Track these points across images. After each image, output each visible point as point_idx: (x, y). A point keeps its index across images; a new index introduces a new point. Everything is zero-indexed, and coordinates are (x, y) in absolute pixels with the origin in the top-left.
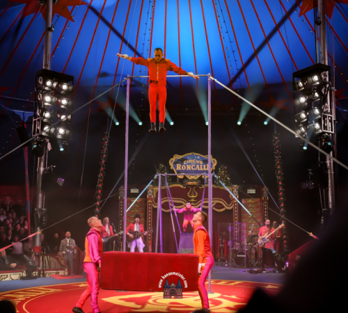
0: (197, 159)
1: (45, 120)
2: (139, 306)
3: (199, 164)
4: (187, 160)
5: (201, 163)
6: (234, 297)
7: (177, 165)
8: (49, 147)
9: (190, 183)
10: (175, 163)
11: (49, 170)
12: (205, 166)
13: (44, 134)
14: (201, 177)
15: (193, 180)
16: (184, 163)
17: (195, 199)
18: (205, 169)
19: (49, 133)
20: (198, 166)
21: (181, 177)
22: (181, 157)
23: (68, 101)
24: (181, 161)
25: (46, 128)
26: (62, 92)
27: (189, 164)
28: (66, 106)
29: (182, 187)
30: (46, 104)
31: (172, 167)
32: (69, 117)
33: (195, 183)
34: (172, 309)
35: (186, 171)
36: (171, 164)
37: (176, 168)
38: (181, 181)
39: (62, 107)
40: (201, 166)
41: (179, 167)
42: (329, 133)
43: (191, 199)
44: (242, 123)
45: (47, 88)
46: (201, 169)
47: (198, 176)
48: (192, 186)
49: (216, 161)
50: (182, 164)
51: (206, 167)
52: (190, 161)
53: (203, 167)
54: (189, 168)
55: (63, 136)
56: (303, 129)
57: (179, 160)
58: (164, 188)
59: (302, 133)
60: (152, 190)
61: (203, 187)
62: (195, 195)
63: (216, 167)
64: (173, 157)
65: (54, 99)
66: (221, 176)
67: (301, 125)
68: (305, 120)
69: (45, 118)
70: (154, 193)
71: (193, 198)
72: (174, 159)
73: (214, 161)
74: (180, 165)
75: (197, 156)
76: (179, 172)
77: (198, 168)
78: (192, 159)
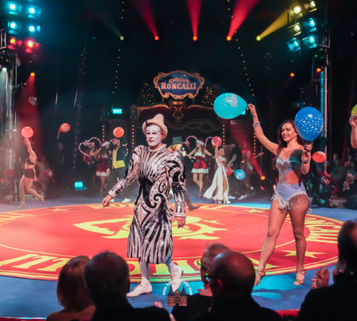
0: (183, 77)
1: (11, 32)
5: (188, 81)
6: (214, 222)
7: (162, 83)
8: (18, 63)
9: (175, 103)
10: (160, 82)
11: (20, 88)
12: (191, 85)
13: (10, 47)
14: (188, 96)
15: (178, 100)
16: (170, 81)
17: (180, 120)
18: (191, 88)
19: (15, 46)
20: (184, 85)
21: (166, 96)
22: (166, 75)
23: (37, 10)
24: (167, 80)
25: (13, 41)
27: (174, 83)
28: (35, 15)
29: (167, 107)
30: (11, 13)
31: (157, 86)
32: (39, 28)
33: (181, 103)
35: (171, 91)
36: (155, 83)
37: (160, 87)
38: (168, 101)
39: (30, 16)
40: (188, 85)
41: (164, 86)
42: (324, 48)
43: (176, 120)
44: (232, 38)
46: (188, 88)
47: (185, 96)
48: (178, 106)
49: (203, 79)
50: (167, 82)
51: (193, 86)
52: (176, 79)
53: (189, 86)
54: (174, 87)
55: (32, 49)
56: (296, 44)
57: (164, 78)
58: (148, 108)
59: (296, 48)
60: (136, 110)
61: (189, 107)
62: (181, 115)
63: (203, 86)
64: (157, 75)
65: (20, 8)
66: (209, 95)
67: (294, 39)
68: (300, 33)
69: (10, 29)
70: (138, 114)
71: (178, 118)
72: (158, 78)
73: (201, 80)
74: (165, 84)
75: (184, 74)
76: (164, 92)
77: (184, 87)
78: (178, 77)
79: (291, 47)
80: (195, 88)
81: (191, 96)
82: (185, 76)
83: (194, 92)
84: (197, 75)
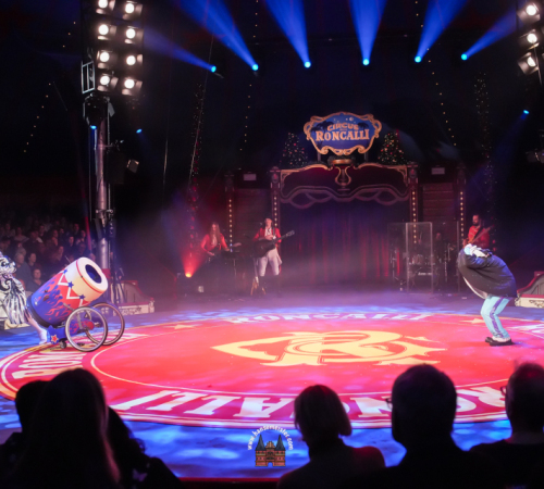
0: (349, 122)
1: (101, 66)
2: (273, 358)
3: (353, 130)
4: (332, 123)
5: (356, 127)
6: (422, 339)
7: (317, 133)
8: (111, 111)
9: (338, 161)
10: (314, 130)
11: (114, 148)
12: (362, 132)
13: (101, 89)
14: (357, 150)
15: (343, 157)
16: (328, 129)
17: (347, 187)
18: (362, 138)
19: (109, 86)
20: (350, 133)
21: (323, 151)
22: (322, 119)
23: (137, 31)
24: (324, 126)
25: (105, 80)
26: (125, 17)
27: (335, 131)
28: (134, 40)
29: (326, 168)
30: (101, 38)
31: (309, 137)
32: (140, 58)
33: (347, 161)
34: (327, 360)
35: (331, 143)
36: (307, 132)
37: (315, 138)
38: (325, 159)
39: (128, 42)
40: (356, 133)
41: (319, 136)
43: (340, 187)
44: (423, 59)
45: (99, 11)
46: (356, 138)
47: (352, 150)
48: (342, 166)
49: (379, 123)
50: (325, 130)
51: (364, 135)
52: (338, 125)
53: (359, 135)
54: (336, 137)
55: (131, 90)
56: (532, 62)
57: (320, 125)
58: (297, 171)
59: (531, 68)
60: (279, 174)
61: (360, 167)
62: (347, 181)
63: (380, 133)
64: (309, 120)
65: (114, 30)
66: (390, 147)
67: (529, 54)
68: (537, 45)
69: (100, 61)
70: (282, 180)
71: (343, 184)
72: (311, 124)
73: (377, 125)
74: (322, 133)
75: (349, 117)
76: (320, 145)
77: (350, 136)
78: (341, 122)
79: (524, 67)
80: (367, 137)
81: (362, 149)
82: (351, 119)
83: (366, 143)
84: (369, 118)
